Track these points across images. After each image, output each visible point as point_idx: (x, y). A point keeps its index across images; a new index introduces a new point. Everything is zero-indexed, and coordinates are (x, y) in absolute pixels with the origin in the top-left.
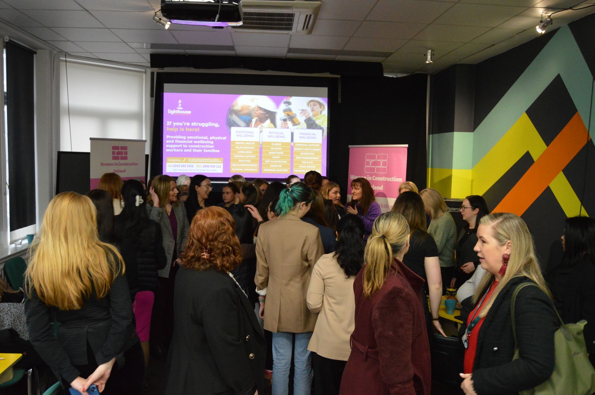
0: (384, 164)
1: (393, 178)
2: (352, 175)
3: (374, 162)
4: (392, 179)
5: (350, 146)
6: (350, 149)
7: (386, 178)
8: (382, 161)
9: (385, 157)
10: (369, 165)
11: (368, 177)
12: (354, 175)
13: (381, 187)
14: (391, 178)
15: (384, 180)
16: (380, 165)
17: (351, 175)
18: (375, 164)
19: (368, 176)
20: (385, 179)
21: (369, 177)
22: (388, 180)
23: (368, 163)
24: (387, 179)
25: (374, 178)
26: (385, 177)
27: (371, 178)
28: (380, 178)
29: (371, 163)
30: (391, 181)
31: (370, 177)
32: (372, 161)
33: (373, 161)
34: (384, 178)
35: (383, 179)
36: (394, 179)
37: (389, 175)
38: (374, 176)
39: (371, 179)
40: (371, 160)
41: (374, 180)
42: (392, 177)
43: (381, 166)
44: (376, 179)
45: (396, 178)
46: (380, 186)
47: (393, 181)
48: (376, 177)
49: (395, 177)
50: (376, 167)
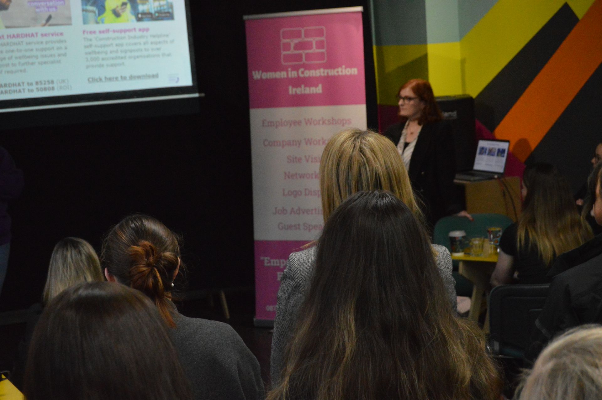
0: (320, 45)
1: (340, 69)
2: (257, 72)
3: (300, 43)
4: (338, 72)
5: (246, 17)
6: (247, 25)
7: (326, 71)
8: (314, 40)
9: (320, 33)
10: (289, 50)
11: (290, 73)
13: (317, 88)
14: (336, 70)
15: (322, 74)
16: (312, 49)
18: (301, 46)
19: (290, 69)
20: (324, 72)
22: (330, 74)
23: (287, 47)
24: (328, 73)
25: (303, 73)
26: (324, 69)
27: (296, 72)
28: (314, 71)
29: (292, 45)
30: (336, 74)
31: (293, 72)
32: (294, 42)
33: (296, 41)
34: (322, 70)
35: (320, 72)
36: (342, 72)
37: (331, 65)
38: (303, 69)
39: (296, 76)
40: (291, 41)
41: (301, 75)
42: (337, 68)
43: (314, 50)
44: (307, 74)
45: (346, 68)
46: (316, 86)
47: (340, 73)
48: (305, 69)
49: (344, 66)
50: (303, 52)
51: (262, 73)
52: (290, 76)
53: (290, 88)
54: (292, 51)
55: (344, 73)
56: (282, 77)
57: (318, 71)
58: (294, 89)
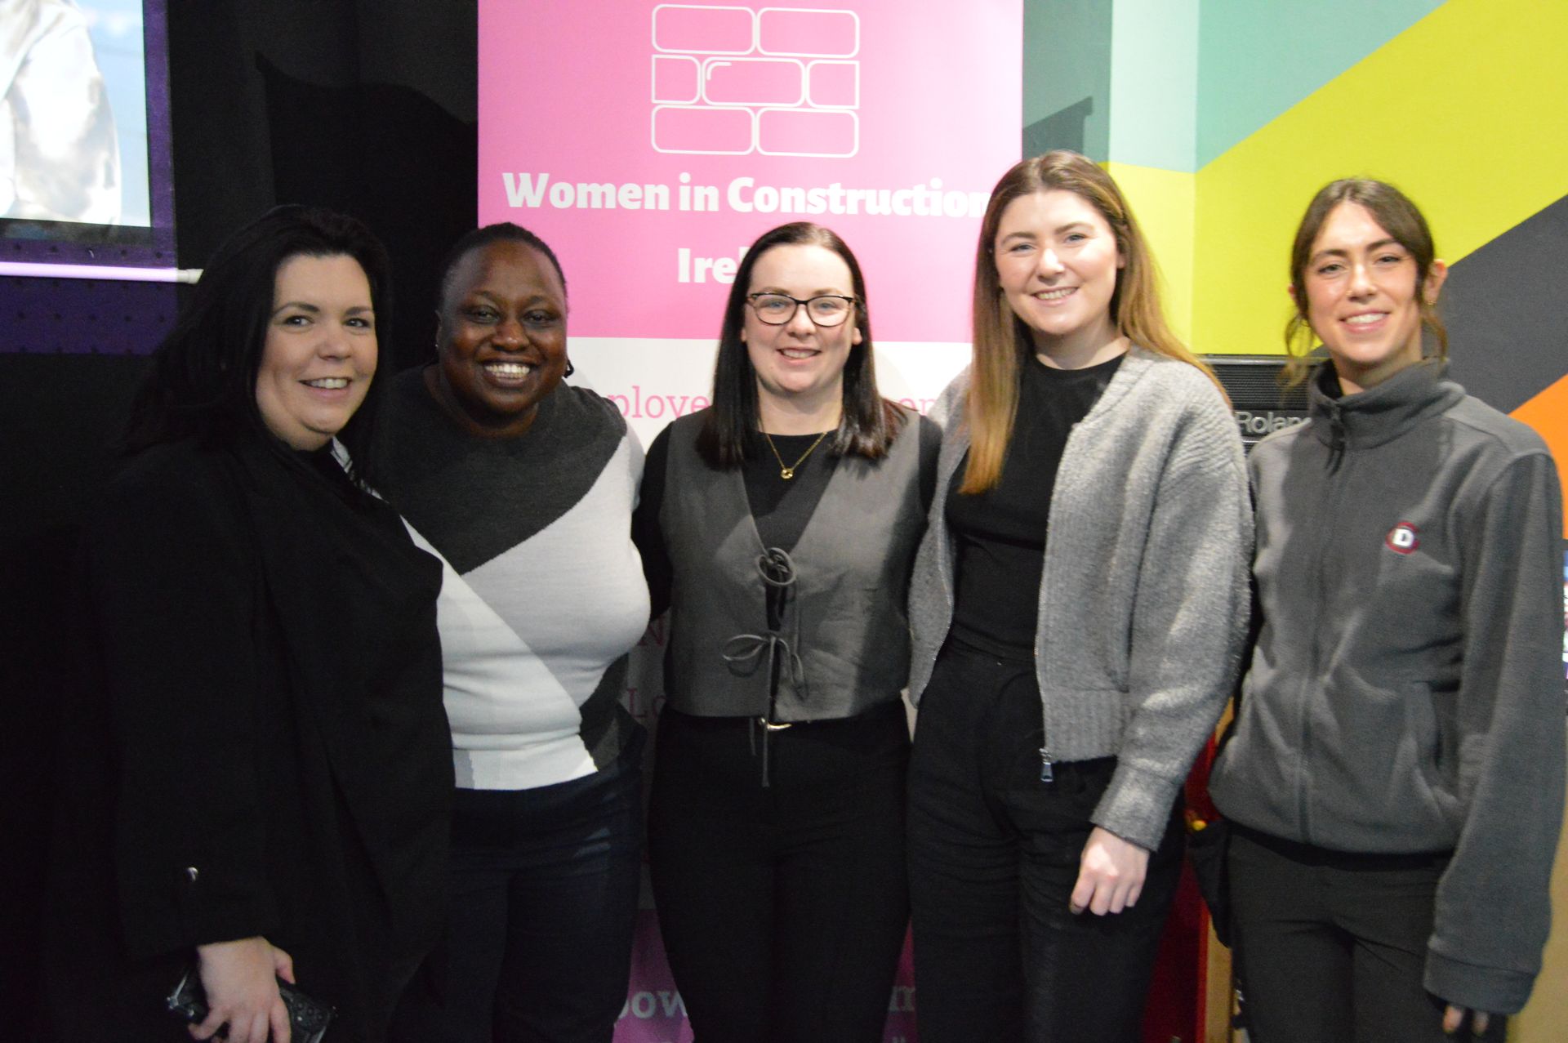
0: (834, 84)
1: (918, 192)
2: (525, 177)
3: (737, 67)
4: (909, 203)
7: (854, 196)
8: (806, 61)
10: (689, 93)
11: (684, 192)
12: (544, 178)
14: (903, 194)
16: (794, 98)
17: (508, 178)
18: (746, 82)
19: (685, 177)
20: (843, 201)
21: (692, 184)
22: (872, 209)
23: (679, 80)
24: (862, 204)
25: (747, 195)
26: (845, 187)
27: (713, 192)
28: (798, 193)
29: (703, 75)
30: (905, 211)
31: (700, 191)
32: (712, 62)
33: (724, 58)
34: (835, 190)
35: (827, 199)
36: (928, 203)
37: (878, 172)
38: (748, 182)
39: (714, 206)
40: (701, 58)
41: (737, 204)
42: (908, 185)
43: (806, 104)
44: (766, 199)
47: (920, 210)
48: (760, 183)
49: (936, 183)
50: (756, 112)
51: (550, 184)
52: (684, 206)
53: (684, 254)
54: (701, 101)
55: (935, 211)
56: (650, 205)
57: (815, 193)
58: (702, 264)
